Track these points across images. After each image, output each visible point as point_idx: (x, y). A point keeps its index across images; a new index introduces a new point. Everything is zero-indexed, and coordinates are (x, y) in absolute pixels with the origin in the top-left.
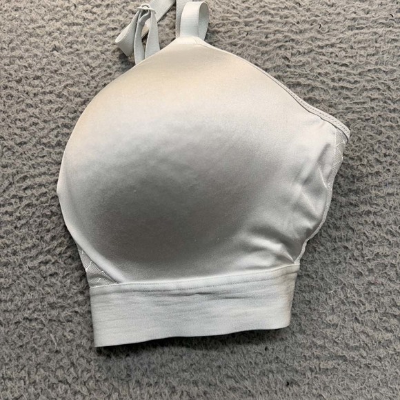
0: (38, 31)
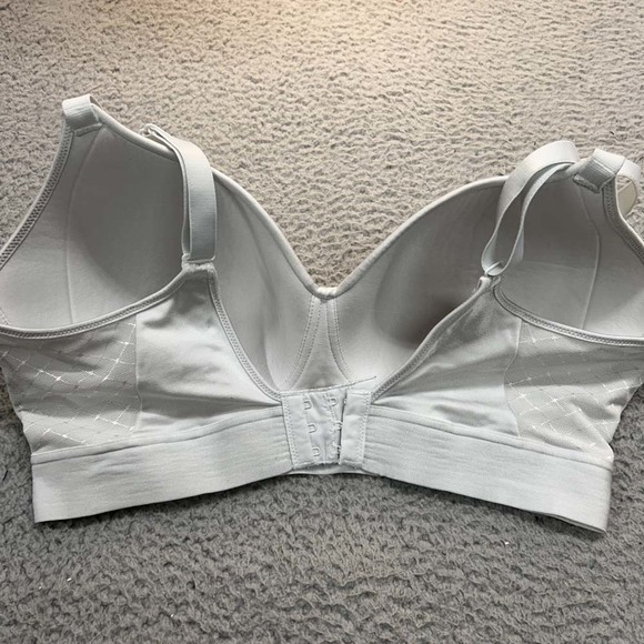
0: (222, 148)
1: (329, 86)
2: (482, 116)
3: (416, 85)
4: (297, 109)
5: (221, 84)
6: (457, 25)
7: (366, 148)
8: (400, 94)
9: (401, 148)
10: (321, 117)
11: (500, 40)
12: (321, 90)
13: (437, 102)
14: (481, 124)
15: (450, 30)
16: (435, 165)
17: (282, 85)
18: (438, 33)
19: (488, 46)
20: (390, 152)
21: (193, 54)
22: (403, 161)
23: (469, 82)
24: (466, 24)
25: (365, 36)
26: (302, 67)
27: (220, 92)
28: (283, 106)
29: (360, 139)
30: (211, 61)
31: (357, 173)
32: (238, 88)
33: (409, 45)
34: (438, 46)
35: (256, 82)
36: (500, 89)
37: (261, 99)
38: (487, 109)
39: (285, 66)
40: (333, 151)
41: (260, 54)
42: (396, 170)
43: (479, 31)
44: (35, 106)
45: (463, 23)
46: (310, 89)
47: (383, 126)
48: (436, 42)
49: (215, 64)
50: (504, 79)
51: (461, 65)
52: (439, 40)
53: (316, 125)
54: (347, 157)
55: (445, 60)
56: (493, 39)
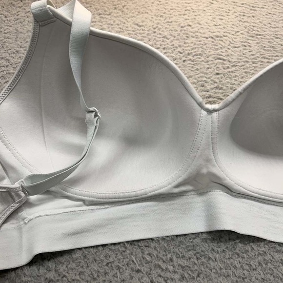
1: (181, 31)
2: (268, 51)
3: (229, 33)
4: (163, 41)
5: (120, 26)
6: (250, 6)
7: (203, 63)
8: (221, 37)
9: (224, 64)
10: (177, 46)
11: (274, 14)
12: (176, 32)
13: (242, 42)
14: (269, 55)
15: (246, 8)
16: (244, 74)
17: (155, 29)
18: (240, 9)
19: (268, 17)
20: (217, 66)
21: (105, 11)
22: (226, 71)
23: (259, 33)
24: (255, 6)
25: (200, 8)
26: (166, 21)
27: (120, 30)
28: (155, 39)
29: (200, 58)
30: (115, 15)
31: (199, 76)
32: (130, 28)
33: (224, 14)
34: (240, 15)
35: (140, 26)
36: (277, 38)
37: (143, 35)
38: (271, 47)
39: (156, 20)
40: (184, 64)
41: (142, 13)
42: (222, 75)
43: (262, 9)
44: (15, 31)
45: (253, 5)
46: (170, 31)
47: (213, 52)
48: (239, 13)
49: (118, 16)
50: (278, 33)
51: (254, 25)
52: (241, 12)
53: (174, 50)
54: (192, 67)
55: (245, 22)
56: (270, 14)
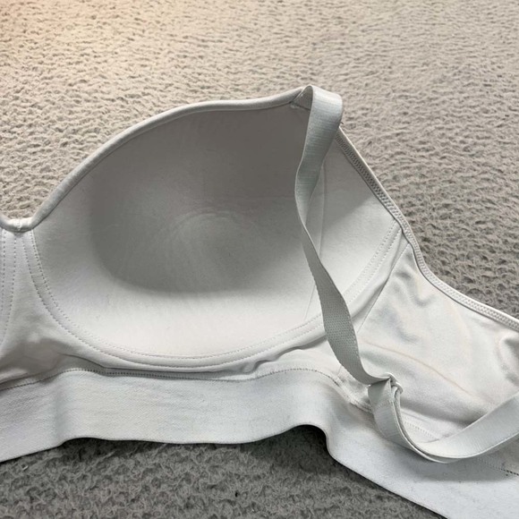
1: (67, 91)
3: (155, 89)
4: (31, 113)
6: (198, 39)
8: (139, 96)
10: (55, 118)
11: (237, 51)
12: (58, 95)
15: (190, 43)
17: (18, 92)
18: (180, 46)
19: (226, 55)
23: (207, 85)
24: (206, 39)
25: (108, 49)
26: (41, 76)
28: (15, 110)
29: (94, 137)
34: (178, 56)
36: (237, 90)
39: (23, 76)
40: (64, 149)
43: (218, 44)
45: (203, 38)
46: (47, 95)
48: (177, 53)
50: (241, 82)
51: (199, 71)
52: (180, 52)
53: (49, 126)
54: (78, 154)
55: (185, 67)
56: (231, 50)
